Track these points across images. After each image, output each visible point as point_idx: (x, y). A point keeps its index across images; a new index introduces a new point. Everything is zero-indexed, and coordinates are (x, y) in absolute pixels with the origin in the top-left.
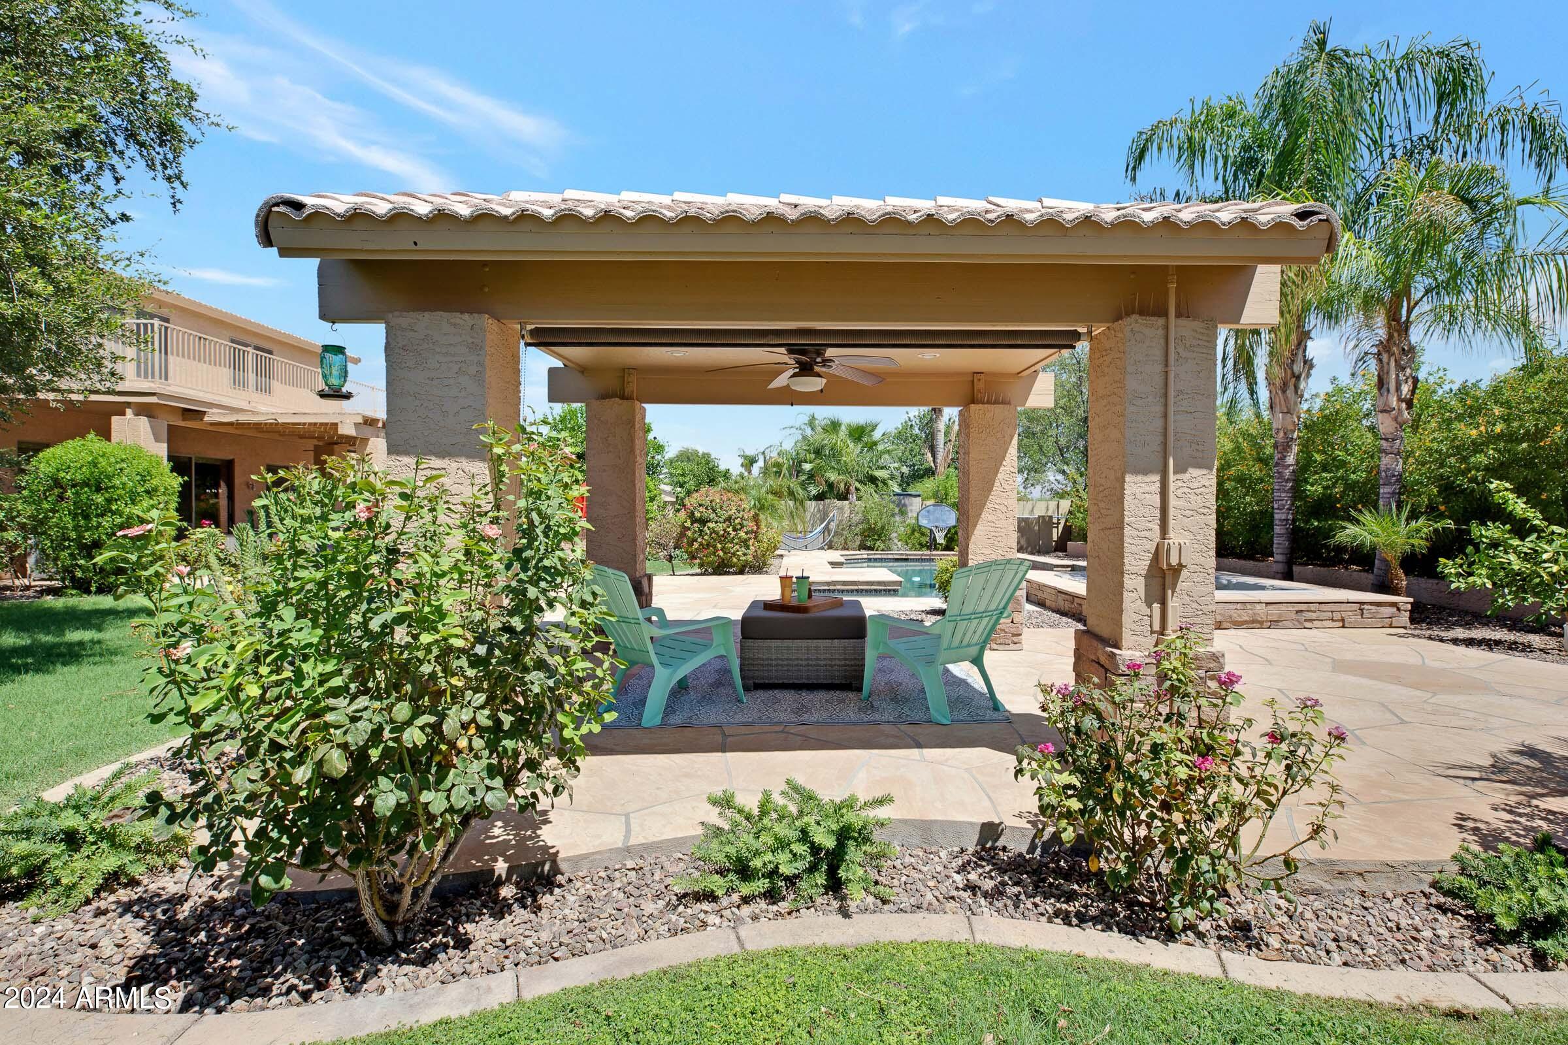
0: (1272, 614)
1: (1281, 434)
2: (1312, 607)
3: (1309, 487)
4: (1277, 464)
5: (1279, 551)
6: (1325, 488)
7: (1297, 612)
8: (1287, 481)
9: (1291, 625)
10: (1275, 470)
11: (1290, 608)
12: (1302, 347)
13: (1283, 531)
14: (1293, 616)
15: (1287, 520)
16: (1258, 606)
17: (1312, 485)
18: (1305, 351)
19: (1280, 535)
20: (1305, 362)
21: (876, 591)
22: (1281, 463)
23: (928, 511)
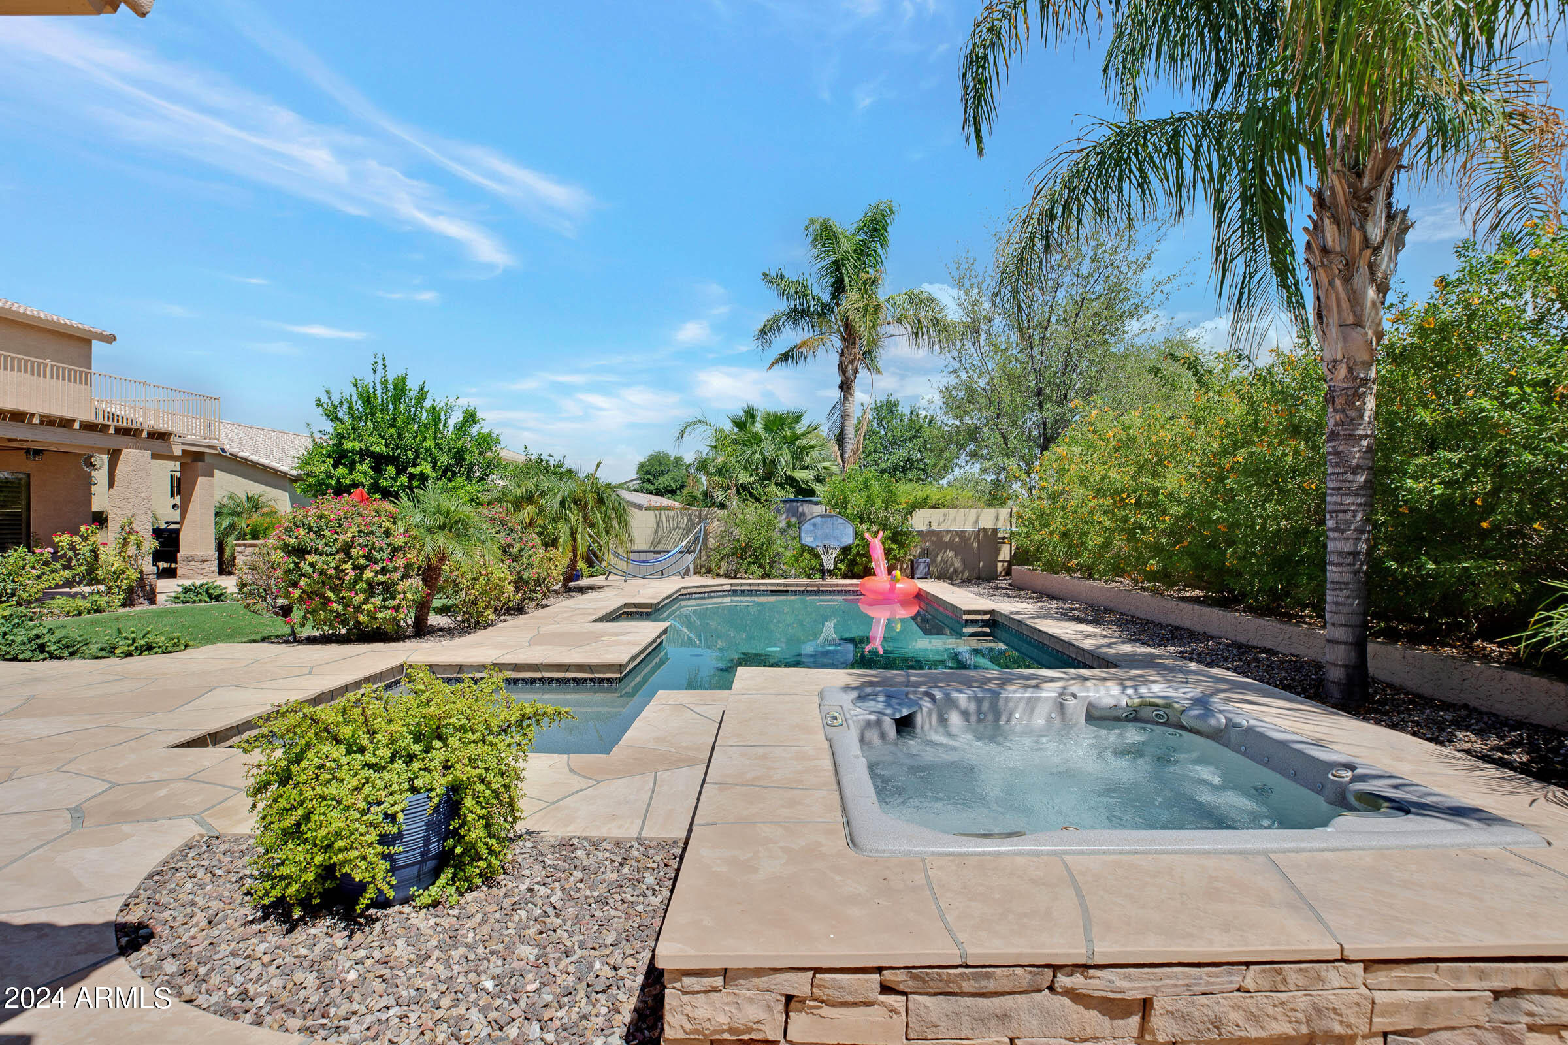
1: (1342, 371)
3: (1409, 483)
4: (1333, 436)
5: (1339, 618)
6: (1448, 484)
8: (1355, 470)
10: (1327, 448)
12: (1385, 184)
13: (1347, 578)
15: (1355, 554)
17: (1415, 478)
18: (1389, 194)
19: (1340, 586)
20: (1390, 217)
21: (576, 681)
22: (1346, 431)
23: (814, 525)
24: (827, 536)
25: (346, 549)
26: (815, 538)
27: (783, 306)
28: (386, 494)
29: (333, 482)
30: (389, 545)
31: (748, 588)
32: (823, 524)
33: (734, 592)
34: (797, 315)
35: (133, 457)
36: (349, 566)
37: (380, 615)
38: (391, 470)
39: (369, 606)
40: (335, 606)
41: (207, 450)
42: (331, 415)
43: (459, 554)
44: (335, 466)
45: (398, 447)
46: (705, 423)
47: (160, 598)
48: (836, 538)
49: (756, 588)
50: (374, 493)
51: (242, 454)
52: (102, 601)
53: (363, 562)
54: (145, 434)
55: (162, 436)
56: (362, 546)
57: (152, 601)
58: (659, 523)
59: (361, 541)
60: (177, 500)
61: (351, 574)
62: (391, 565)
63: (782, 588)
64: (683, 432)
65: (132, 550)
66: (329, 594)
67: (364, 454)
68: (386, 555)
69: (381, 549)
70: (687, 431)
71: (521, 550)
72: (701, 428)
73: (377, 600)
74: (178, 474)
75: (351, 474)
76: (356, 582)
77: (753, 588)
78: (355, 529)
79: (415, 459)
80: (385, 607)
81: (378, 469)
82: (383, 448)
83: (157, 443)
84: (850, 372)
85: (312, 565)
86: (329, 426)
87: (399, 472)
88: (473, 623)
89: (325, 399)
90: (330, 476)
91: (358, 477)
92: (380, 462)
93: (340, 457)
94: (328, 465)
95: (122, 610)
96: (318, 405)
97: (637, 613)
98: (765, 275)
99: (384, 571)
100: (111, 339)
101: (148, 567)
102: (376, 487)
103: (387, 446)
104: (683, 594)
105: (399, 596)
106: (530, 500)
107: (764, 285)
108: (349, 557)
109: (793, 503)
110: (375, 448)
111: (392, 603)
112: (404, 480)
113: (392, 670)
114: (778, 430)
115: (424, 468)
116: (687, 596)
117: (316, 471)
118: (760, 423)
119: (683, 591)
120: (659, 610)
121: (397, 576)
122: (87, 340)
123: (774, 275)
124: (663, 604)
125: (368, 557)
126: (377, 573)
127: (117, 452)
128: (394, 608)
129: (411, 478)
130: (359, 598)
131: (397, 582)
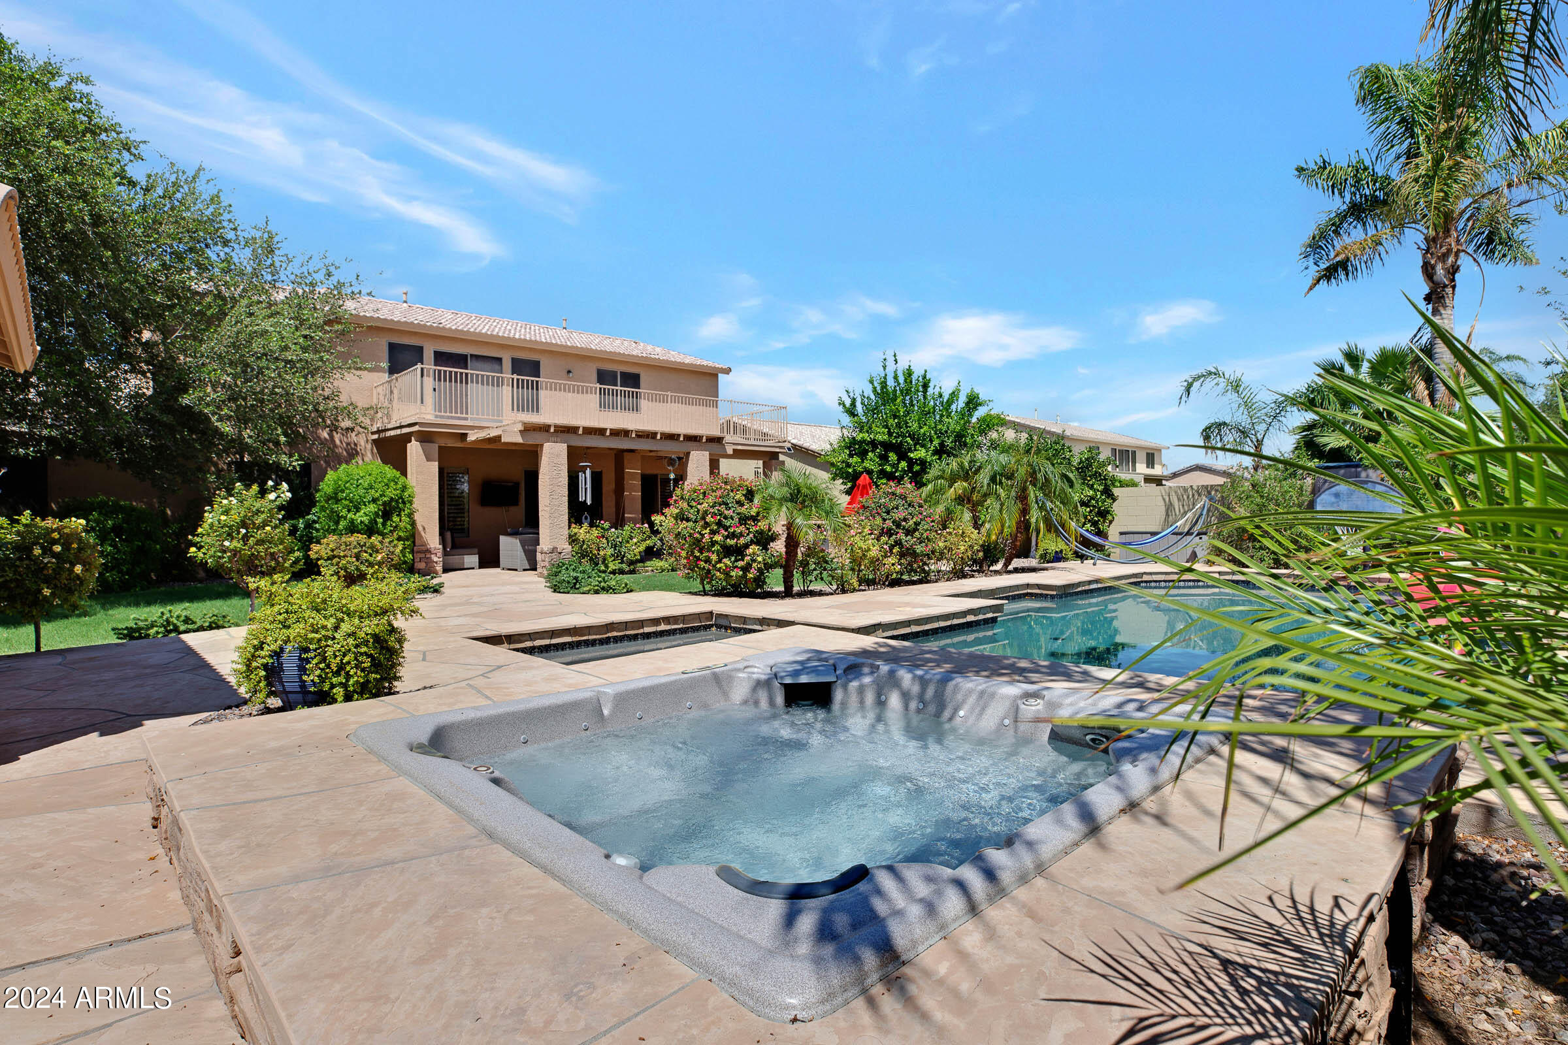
23: (1337, 495)
25: (703, 516)
27: (1338, 204)
28: (890, 477)
29: (850, 470)
30: (739, 514)
32: (1350, 494)
34: (1357, 211)
35: (699, 457)
36: (707, 531)
38: (893, 457)
39: (722, 565)
41: (778, 450)
42: (851, 412)
44: (851, 455)
45: (899, 436)
50: (881, 478)
53: (716, 527)
58: (1169, 504)
59: (712, 510)
61: (708, 538)
62: (739, 531)
64: (1188, 390)
66: (695, 553)
67: (873, 443)
69: (732, 518)
70: (1196, 385)
71: (917, 524)
72: (1210, 383)
73: (728, 560)
75: (863, 462)
76: (713, 545)
79: (914, 445)
80: (737, 567)
81: (884, 458)
82: (886, 437)
83: (714, 445)
84: (1440, 271)
86: (846, 420)
87: (901, 458)
88: (841, 587)
89: (845, 398)
90: (849, 465)
91: (868, 464)
92: (887, 446)
93: (856, 448)
94: (845, 456)
96: (840, 404)
97: (1041, 595)
98: (1300, 170)
99: (733, 536)
100: (728, 371)
102: (883, 473)
103: (890, 434)
104: (1146, 582)
105: (747, 559)
106: (966, 477)
107: (1299, 185)
108: (707, 525)
109: (1348, 469)
110: (880, 438)
111: (740, 564)
112: (903, 464)
113: (698, 616)
114: (1393, 373)
115: (920, 453)
116: (1153, 584)
117: (837, 459)
118: (1365, 367)
119: (1146, 578)
120: (1077, 593)
121: (742, 541)
122: (716, 376)
123: (1312, 166)
124: (1087, 588)
125: (719, 524)
126: (727, 537)
127: (688, 454)
128: (742, 569)
129: (911, 463)
130: (714, 557)
131: (747, 546)
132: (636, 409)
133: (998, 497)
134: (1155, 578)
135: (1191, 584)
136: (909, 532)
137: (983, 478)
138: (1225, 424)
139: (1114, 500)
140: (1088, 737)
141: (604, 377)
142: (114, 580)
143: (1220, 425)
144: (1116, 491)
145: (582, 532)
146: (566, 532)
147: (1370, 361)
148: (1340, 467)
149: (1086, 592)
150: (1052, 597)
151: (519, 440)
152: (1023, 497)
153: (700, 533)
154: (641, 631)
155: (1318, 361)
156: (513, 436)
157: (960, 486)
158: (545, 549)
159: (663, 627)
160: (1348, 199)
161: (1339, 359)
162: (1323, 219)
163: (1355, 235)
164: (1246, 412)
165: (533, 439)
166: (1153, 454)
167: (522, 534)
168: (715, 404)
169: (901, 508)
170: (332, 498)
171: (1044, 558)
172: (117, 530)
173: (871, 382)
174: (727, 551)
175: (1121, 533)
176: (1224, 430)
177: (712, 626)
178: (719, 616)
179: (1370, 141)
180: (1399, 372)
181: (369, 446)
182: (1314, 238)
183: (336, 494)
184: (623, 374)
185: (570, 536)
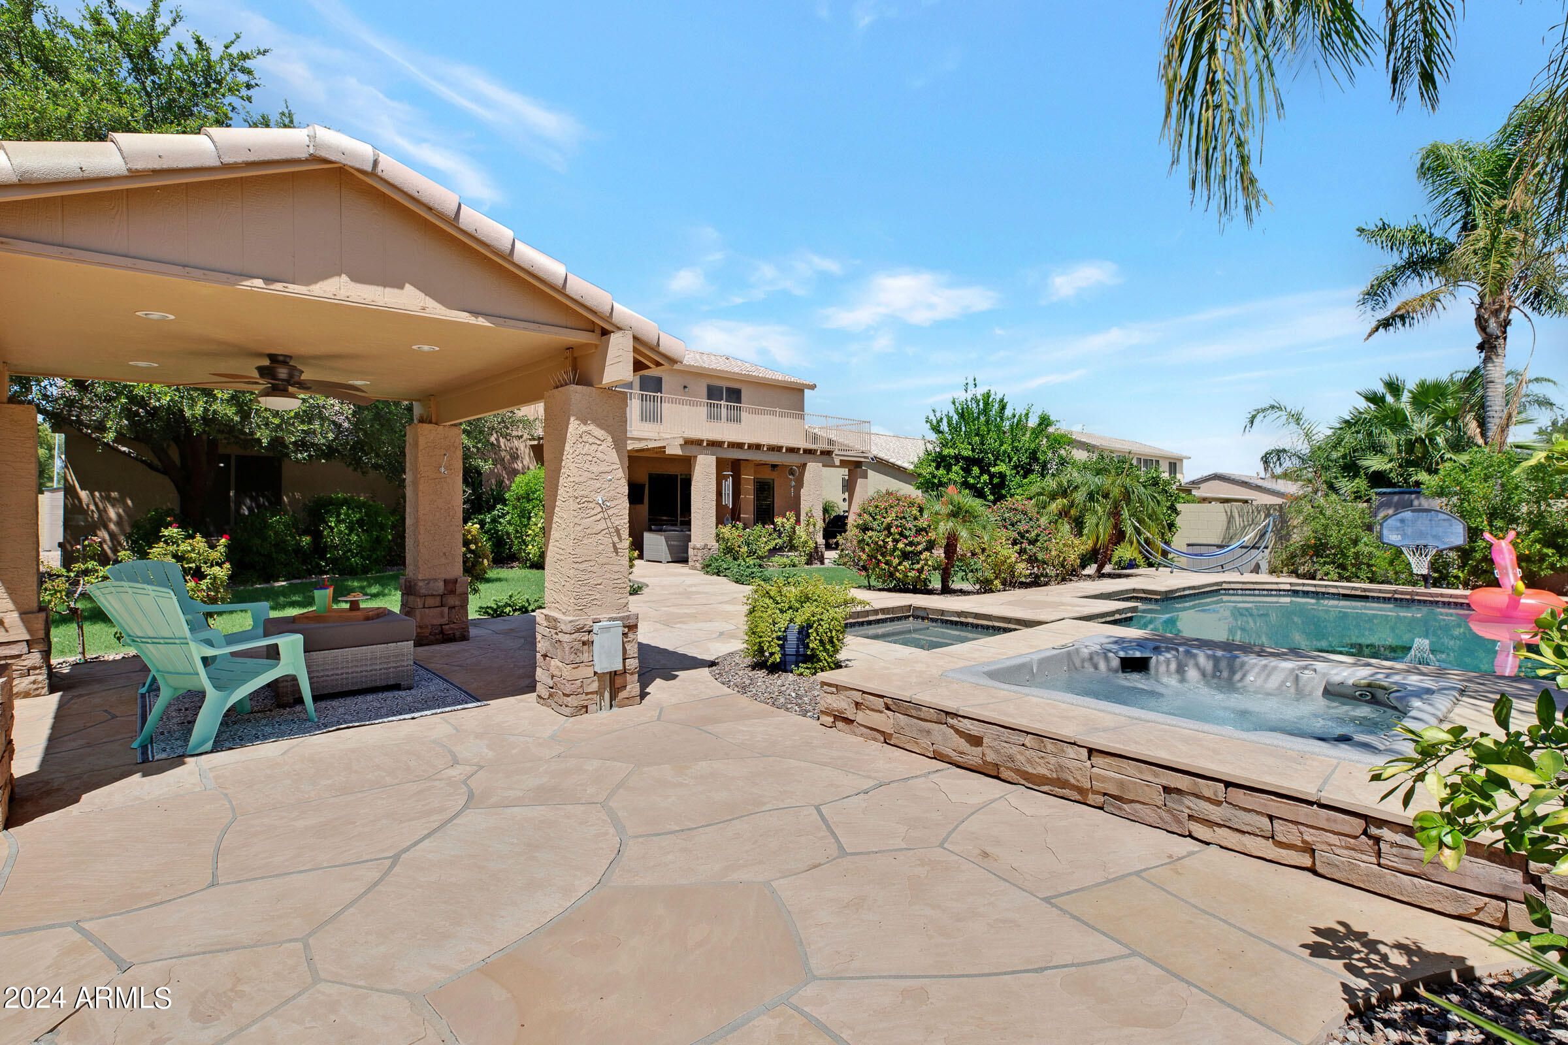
0: (1103, 779)
2: (1207, 788)
7: (1167, 790)
9: (1151, 816)
11: (1148, 773)
14: (1159, 798)
16: (1071, 752)
23: (1402, 521)
24: (1422, 535)
25: (888, 527)
26: (1404, 536)
27: (1395, 259)
28: (973, 490)
29: (936, 481)
30: (915, 526)
31: (1313, 589)
32: (1414, 522)
33: (1295, 593)
34: (1417, 265)
35: (813, 469)
36: (890, 539)
37: (909, 574)
38: (976, 470)
39: (902, 567)
40: (883, 566)
41: (863, 460)
42: (936, 429)
43: (964, 534)
44: (937, 468)
45: (982, 452)
46: (1280, 409)
47: (826, 561)
48: (1436, 537)
49: (1323, 590)
51: (892, 460)
52: (796, 560)
53: (897, 537)
54: (819, 453)
55: (827, 453)
56: (897, 527)
57: (822, 563)
58: (1230, 519)
59: (896, 523)
60: (846, 495)
61: (890, 545)
62: (916, 540)
63: (1358, 593)
64: (1252, 421)
65: (811, 529)
66: (880, 557)
67: (957, 458)
68: (913, 533)
69: (910, 529)
70: (1260, 416)
71: (1038, 535)
72: (1272, 416)
73: (906, 564)
74: (847, 478)
75: (948, 474)
76: (894, 551)
77: (1319, 589)
78: (894, 515)
79: (995, 461)
80: (913, 569)
81: (967, 470)
82: (970, 453)
83: (825, 457)
84: (1493, 324)
85: (870, 537)
86: (933, 436)
87: (982, 472)
88: (986, 587)
89: (932, 417)
90: (934, 477)
91: (952, 476)
92: (970, 462)
93: (941, 461)
94: (932, 469)
95: (806, 566)
96: (927, 422)
97: (1147, 598)
98: (1361, 230)
99: (911, 544)
100: (813, 387)
101: (821, 541)
102: (965, 485)
103: (973, 450)
104: (1225, 589)
105: (922, 562)
106: (1064, 494)
107: (1361, 242)
108: (890, 534)
109: (1402, 496)
110: (965, 453)
111: (917, 566)
112: (986, 477)
113: (901, 608)
114: (1433, 403)
115: (1002, 468)
116: (1231, 592)
117: (926, 471)
118: (1406, 397)
119: (1225, 586)
120: (1175, 598)
121: (920, 548)
122: (802, 391)
123: (1373, 228)
124: (1182, 593)
125: (901, 534)
126: (906, 545)
127: (805, 465)
128: (918, 570)
129: (992, 476)
130: (896, 561)
131: (921, 553)
132: (738, 420)
133: (1096, 512)
134: (1233, 586)
135: (1265, 592)
136: (1033, 542)
137: (1080, 496)
138: (1284, 451)
139: (1178, 514)
140: (1357, 693)
141: (714, 393)
142: (357, 564)
143: (1280, 453)
144: (1179, 507)
145: (726, 530)
146: (714, 531)
147: (1411, 392)
148: (1395, 493)
149: (1181, 597)
150: (1156, 600)
151: (680, 453)
152: (1115, 514)
153: (883, 541)
154: (867, 619)
155: (1360, 391)
156: (674, 450)
157: (1060, 502)
158: (698, 546)
159: (880, 616)
160: (1406, 254)
161: (1380, 389)
162: (1380, 273)
163: (1412, 288)
164: (1306, 442)
165: (690, 452)
166: (1175, 464)
167: (665, 531)
168: (802, 417)
169: (1023, 522)
170: (523, 498)
171: (1120, 564)
172: (360, 522)
173: (954, 403)
174: (905, 556)
175: (1189, 545)
176: (1283, 456)
177: (909, 616)
178: (916, 608)
179: (1429, 209)
180: (1440, 402)
181: (527, 451)
182: (1372, 286)
183: (529, 495)
184: (728, 389)
185: (718, 535)
